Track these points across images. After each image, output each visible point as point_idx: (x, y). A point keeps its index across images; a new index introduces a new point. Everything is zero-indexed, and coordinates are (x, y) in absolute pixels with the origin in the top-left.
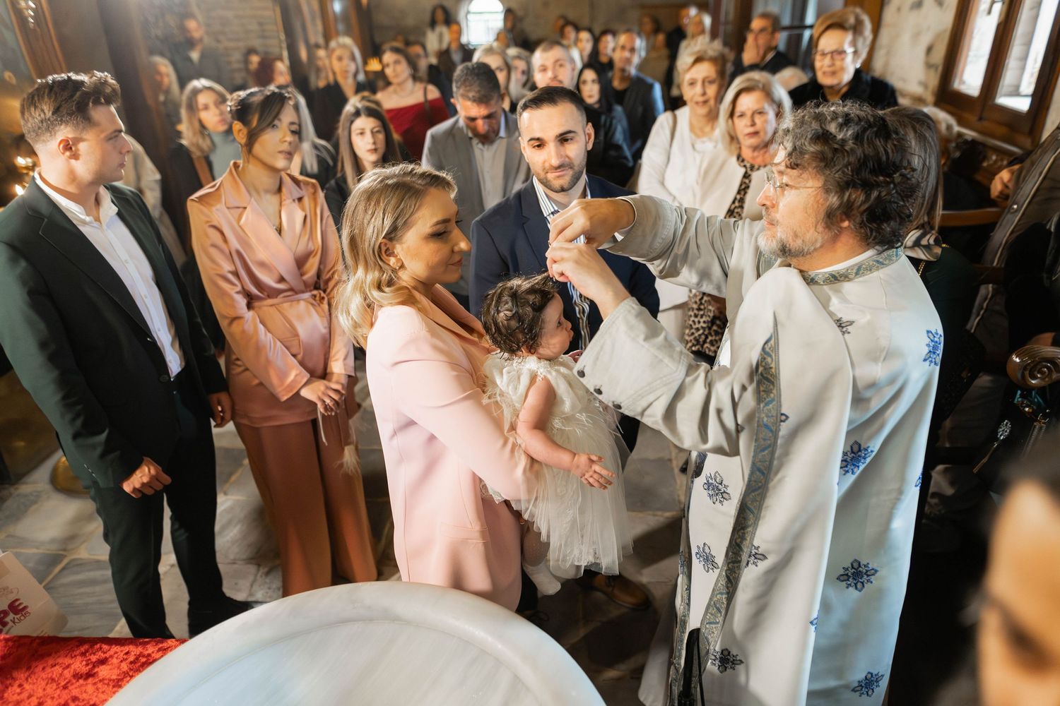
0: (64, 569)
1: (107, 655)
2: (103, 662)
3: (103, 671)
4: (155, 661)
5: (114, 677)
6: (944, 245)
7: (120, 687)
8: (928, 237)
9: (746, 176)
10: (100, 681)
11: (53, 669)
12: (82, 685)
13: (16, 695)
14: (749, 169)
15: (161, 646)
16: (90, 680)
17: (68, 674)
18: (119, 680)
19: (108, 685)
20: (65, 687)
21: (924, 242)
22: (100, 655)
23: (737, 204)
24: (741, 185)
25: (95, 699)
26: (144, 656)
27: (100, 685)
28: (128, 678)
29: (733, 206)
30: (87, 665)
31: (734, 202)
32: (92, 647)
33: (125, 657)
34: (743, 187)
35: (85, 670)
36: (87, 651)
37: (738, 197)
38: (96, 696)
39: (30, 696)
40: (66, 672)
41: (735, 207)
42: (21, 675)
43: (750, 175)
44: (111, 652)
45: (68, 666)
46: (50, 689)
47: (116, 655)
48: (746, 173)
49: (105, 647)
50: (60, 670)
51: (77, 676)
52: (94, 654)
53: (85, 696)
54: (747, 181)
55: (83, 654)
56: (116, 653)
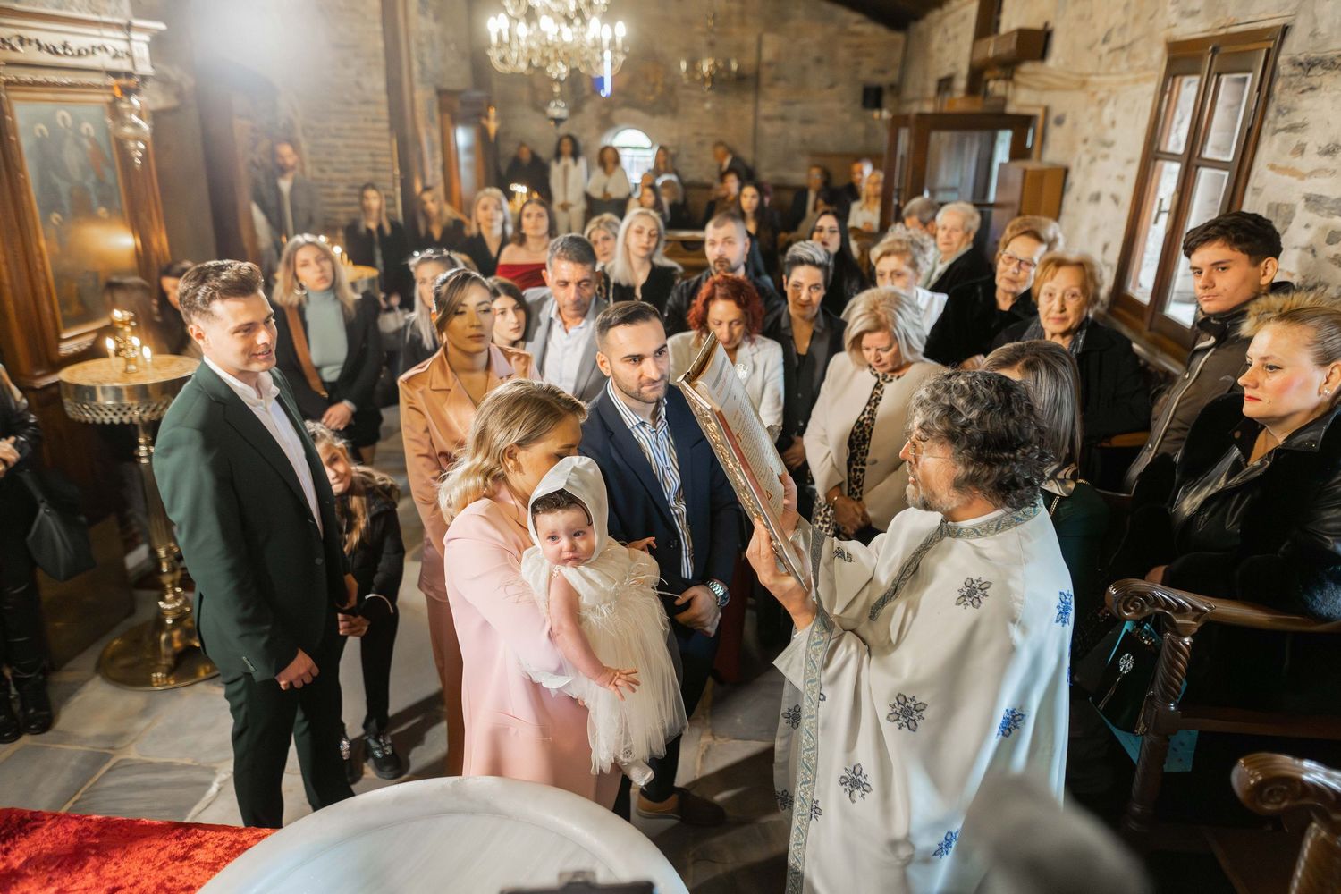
0: (109, 770)
1: (203, 840)
2: (198, 846)
3: (200, 855)
4: (250, 847)
5: (210, 861)
6: (1081, 481)
7: (216, 870)
8: (1065, 470)
9: (878, 386)
10: (196, 863)
11: (148, 850)
12: (178, 867)
13: (112, 873)
14: (881, 379)
15: (256, 833)
16: (186, 862)
17: (164, 856)
18: (215, 864)
19: (204, 868)
20: (161, 868)
21: (1060, 476)
22: (195, 839)
23: (866, 416)
24: (872, 396)
25: (191, 881)
26: (239, 843)
27: (196, 868)
28: (224, 863)
29: (862, 418)
30: (183, 848)
31: (863, 414)
32: (186, 831)
33: (220, 842)
34: (874, 398)
35: (181, 853)
36: (182, 835)
37: (868, 408)
38: (193, 878)
39: (127, 874)
40: (162, 853)
41: (865, 419)
42: (117, 854)
43: (882, 386)
44: (207, 837)
45: (164, 848)
46: (147, 869)
47: (211, 840)
48: (878, 382)
49: (200, 832)
50: (155, 851)
51: (173, 858)
52: (189, 838)
53: (181, 877)
54: (879, 392)
55: (178, 838)
56: (211, 838)
